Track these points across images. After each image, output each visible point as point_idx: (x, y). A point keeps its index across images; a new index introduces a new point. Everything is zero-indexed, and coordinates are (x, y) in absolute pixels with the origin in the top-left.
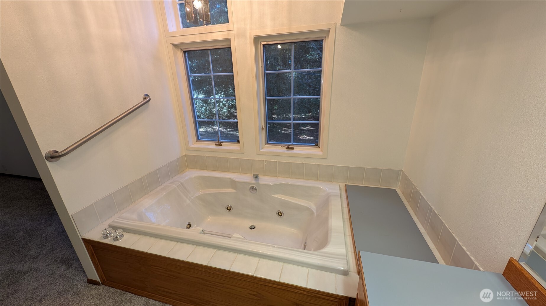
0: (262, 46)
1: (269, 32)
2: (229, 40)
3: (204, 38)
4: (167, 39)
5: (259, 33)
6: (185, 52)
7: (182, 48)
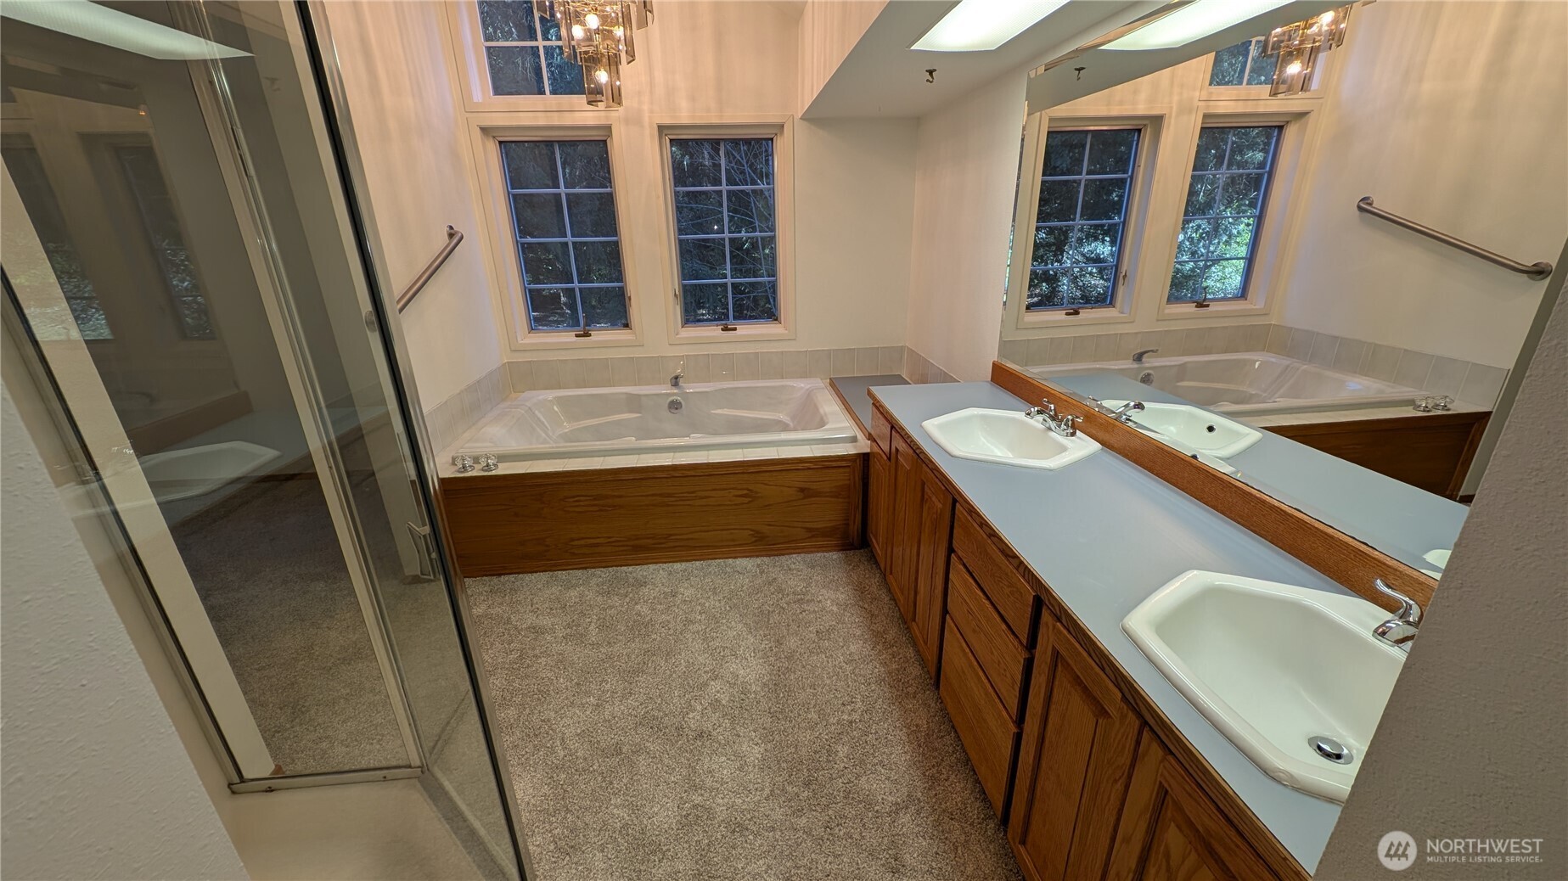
0: (668, 141)
1: (684, 118)
2: (609, 128)
3: (556, 120)
4: (468, 115)
5: (667, 121)
6: (500, 142)
7: (495, 135)
